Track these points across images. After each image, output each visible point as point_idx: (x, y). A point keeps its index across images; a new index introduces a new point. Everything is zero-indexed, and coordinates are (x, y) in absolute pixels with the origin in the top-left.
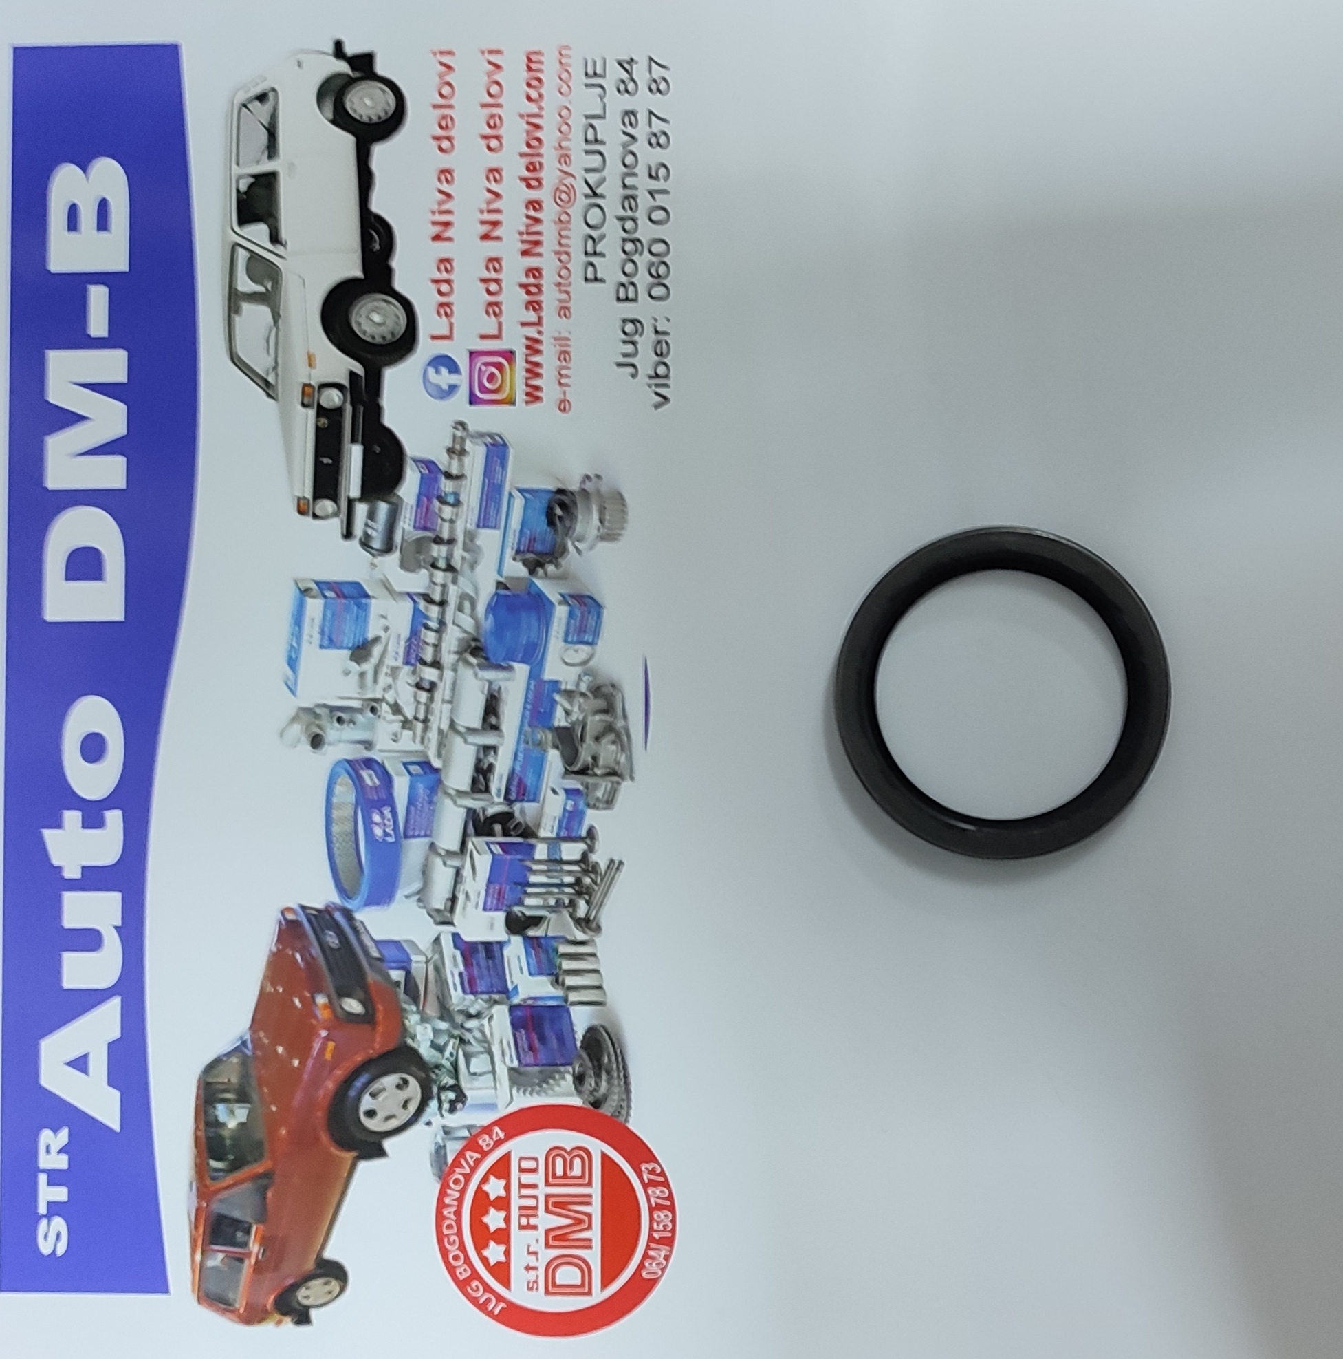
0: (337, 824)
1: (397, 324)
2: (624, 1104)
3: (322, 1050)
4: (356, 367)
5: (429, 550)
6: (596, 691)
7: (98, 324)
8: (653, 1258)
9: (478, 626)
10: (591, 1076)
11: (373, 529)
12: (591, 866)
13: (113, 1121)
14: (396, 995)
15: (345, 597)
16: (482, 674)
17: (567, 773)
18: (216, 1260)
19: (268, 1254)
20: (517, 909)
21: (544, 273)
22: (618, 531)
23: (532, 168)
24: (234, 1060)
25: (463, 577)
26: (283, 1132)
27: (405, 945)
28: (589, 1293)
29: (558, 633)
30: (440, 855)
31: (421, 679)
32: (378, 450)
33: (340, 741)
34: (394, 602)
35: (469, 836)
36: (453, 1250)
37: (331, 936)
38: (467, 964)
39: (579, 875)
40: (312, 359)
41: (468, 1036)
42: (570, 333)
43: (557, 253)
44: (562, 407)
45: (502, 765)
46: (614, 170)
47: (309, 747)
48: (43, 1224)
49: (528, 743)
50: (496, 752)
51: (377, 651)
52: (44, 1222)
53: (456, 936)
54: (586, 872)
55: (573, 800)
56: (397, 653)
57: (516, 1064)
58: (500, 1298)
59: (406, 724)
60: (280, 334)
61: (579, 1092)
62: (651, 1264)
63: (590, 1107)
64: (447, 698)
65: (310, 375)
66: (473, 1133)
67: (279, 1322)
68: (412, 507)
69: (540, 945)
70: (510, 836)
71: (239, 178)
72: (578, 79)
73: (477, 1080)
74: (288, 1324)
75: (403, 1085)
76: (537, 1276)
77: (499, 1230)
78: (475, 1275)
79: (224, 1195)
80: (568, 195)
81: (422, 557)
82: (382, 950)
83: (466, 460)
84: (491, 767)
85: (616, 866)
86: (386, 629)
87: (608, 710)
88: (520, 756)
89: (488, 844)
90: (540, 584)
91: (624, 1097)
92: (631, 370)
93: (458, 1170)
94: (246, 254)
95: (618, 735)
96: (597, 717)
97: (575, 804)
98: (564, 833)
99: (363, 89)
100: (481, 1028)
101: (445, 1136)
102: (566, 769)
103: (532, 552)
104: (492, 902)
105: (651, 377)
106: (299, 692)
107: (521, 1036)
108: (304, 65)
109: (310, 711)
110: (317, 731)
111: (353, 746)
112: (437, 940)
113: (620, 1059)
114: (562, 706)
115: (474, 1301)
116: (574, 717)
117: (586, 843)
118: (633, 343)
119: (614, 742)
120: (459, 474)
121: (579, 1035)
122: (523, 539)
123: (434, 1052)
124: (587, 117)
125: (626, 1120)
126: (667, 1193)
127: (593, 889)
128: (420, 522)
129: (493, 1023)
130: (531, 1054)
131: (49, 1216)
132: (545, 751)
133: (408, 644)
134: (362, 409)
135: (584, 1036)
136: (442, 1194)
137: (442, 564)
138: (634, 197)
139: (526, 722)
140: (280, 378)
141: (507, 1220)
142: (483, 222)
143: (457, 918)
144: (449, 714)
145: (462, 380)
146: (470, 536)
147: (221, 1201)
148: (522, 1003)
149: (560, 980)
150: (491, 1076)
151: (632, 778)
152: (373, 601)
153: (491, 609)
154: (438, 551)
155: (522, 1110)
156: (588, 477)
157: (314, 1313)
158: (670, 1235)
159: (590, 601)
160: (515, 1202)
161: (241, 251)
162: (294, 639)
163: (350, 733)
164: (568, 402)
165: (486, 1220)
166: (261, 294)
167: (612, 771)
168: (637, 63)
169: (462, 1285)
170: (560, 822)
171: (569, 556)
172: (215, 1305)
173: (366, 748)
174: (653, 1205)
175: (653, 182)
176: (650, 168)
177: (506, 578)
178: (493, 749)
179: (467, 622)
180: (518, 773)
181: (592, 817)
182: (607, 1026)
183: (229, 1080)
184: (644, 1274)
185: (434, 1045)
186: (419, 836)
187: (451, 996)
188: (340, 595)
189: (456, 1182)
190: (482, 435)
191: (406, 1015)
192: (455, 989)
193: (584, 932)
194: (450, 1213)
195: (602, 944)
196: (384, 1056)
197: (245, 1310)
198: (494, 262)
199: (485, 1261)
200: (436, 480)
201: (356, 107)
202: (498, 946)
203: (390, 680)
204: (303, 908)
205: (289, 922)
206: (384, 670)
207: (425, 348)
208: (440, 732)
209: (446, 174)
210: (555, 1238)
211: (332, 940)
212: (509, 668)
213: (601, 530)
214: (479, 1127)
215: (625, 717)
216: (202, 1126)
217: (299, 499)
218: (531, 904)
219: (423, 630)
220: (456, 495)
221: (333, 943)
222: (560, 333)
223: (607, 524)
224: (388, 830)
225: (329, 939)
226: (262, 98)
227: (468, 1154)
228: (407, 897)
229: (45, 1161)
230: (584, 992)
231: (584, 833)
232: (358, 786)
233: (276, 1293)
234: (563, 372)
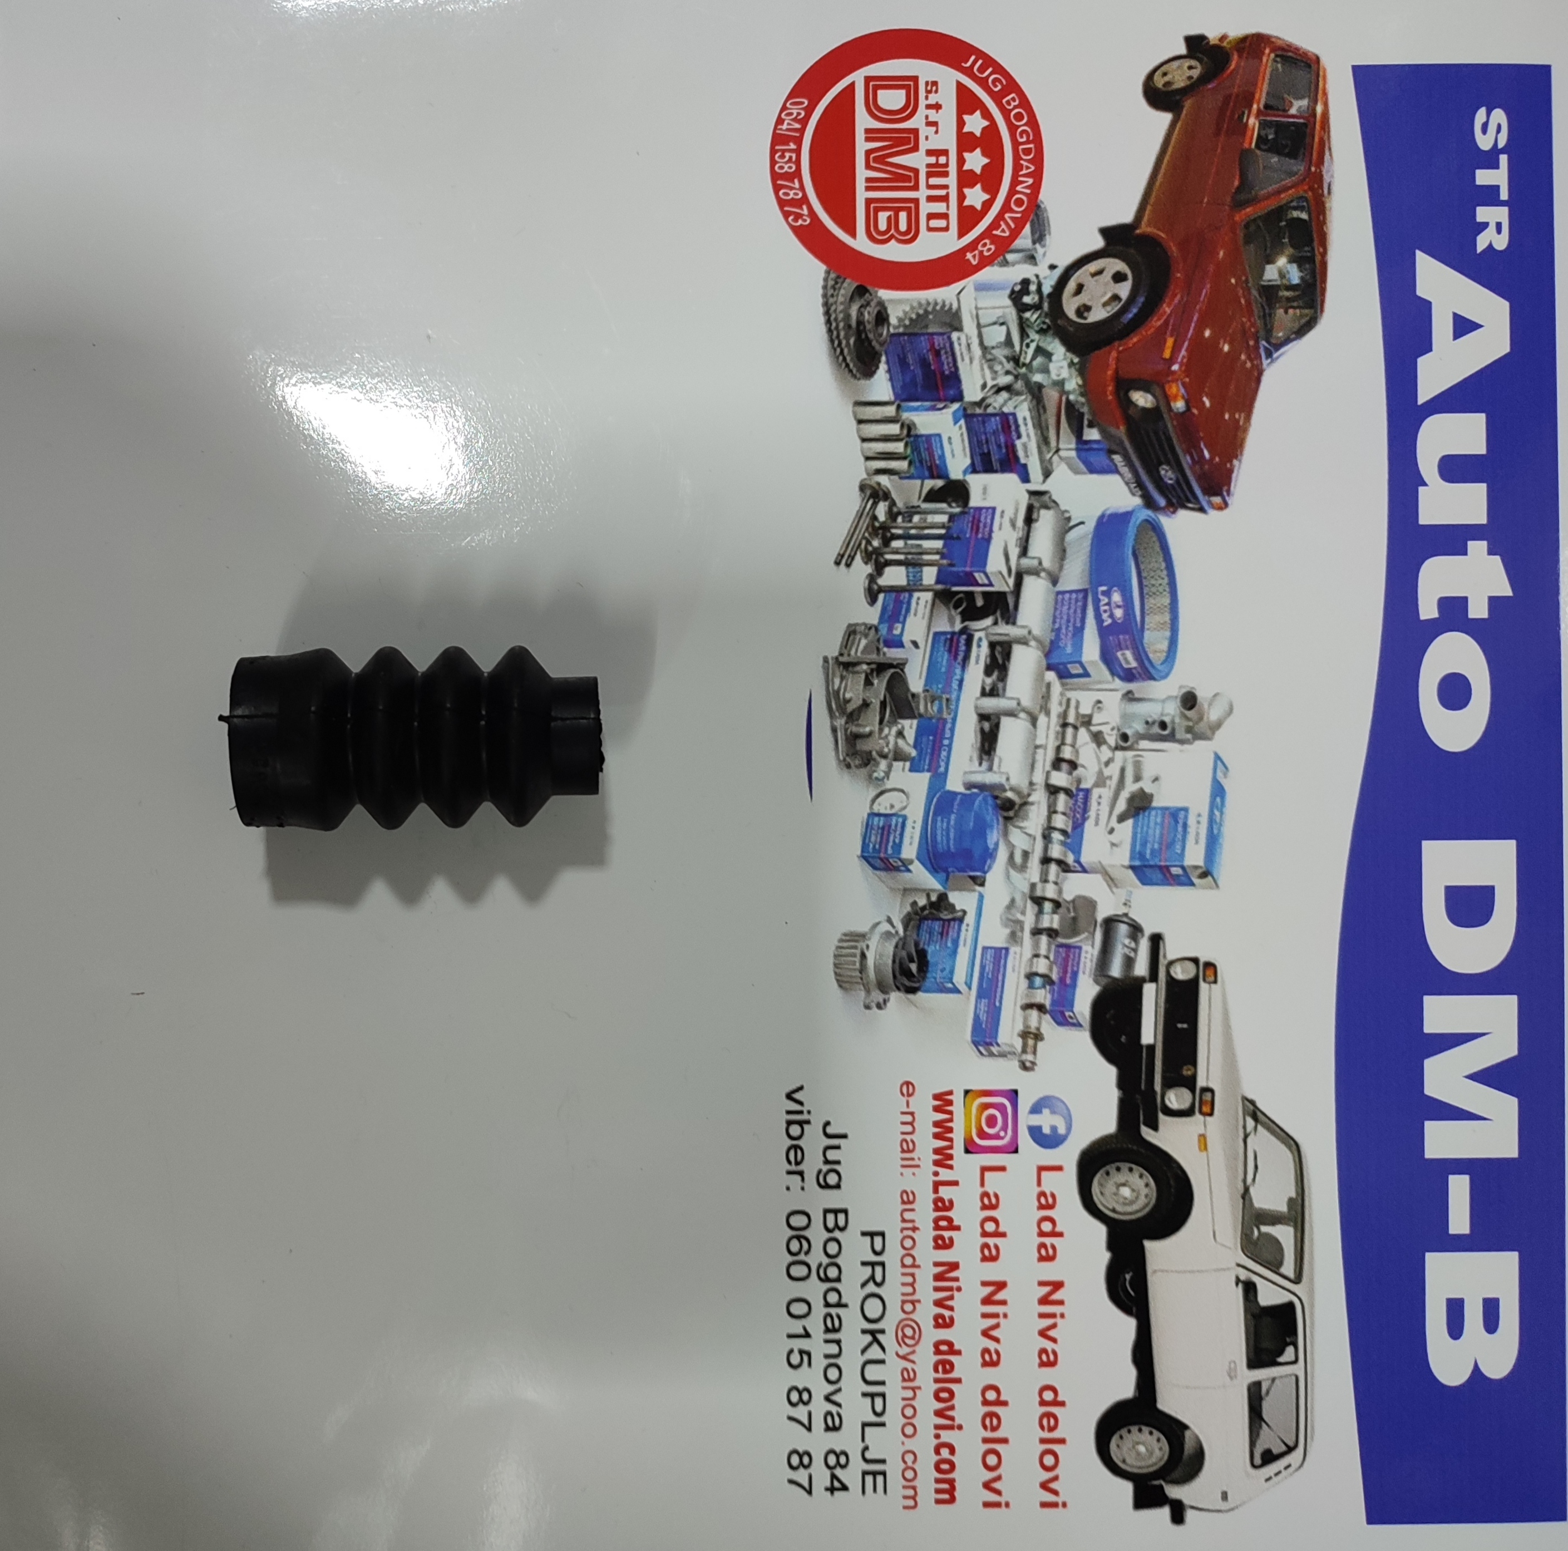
0: (1166, 606)
1: (1101, 1185)
2: (830, 292)
3: (1176, 349)
4: (1150, 1135)
5: (1062, 920)
6: (867, 760)
7: (1459, 1187)
8: (795, 120)
9: (1006, 834)
10: (869, 322)
11: (1127, 947)
12: (873, 561)
13: (1424, 262)
14: (1093, 412)
15: (1160, 868)
16: (1003, 781)
17: (901, 665)
18: (1298, 106)
19: (1237, 116)
20: (957, 510)
21: (932, 1244)
22: (845, 944)
23: (948, 1367)
24: (1281, 334)
25: (1023, 893)
26: (1221, 253)
27: (1085, 469)
28: (868, 79)
29: (913, 828)
30: (1044, 570)
31: (1070, 773)
32: (1123, 1039)
33: (1163, 701)
34: (1104, 863)
35: (1012, 592)
36: (1022, 125)
37: (1171, 479)
38: (1011, 449)
39: (887, 550)
40: (1203, 1147)
41: (1010, 366)
42: (902, 1174)
43: (919, 1267)
44: (911, 1087)
45: (975, 675)
46: (851, 1362)
47: (1200, 694)
48: (1502, 143)
49: (948, 700)
50: (983, 689)
51: (1121, 806)
52: (1501, 144)
53: (1025, 479)
54: (878, 552)
55: (895, 635)
56: (1099, 804)
57: (955, 335)
58: (969, 72)
59: (1087, 721)
60: (1241, 1176)
61: (881, 304)
62: (799, 114)
63: (869, 288)
64: (1040, 751)
65: (1205, 1126)
66: (1002, 257)
67: (1223, 38)
68: (1084, 973)
69: (930, 469)
70: (966, 593)
71: (1296, 1361)
72: (894, 1469)
73: (998, 318)
74: (1213, 35)
75: (1083, 310)
76: (927, 98)
77: (972, 150)
78: (997, 97)
79: (1288, 182)
80: (904, 1335)
81: (1072, 914)
82: (1111, 464)
83: (1020, 1027)
84: (988, 671)
85: (844, 561)
86: (1112, 831)
87: (853, 738)
88: (955, 685)
89: (991, 585)
90: (933, 883)
91: (831, 300)
92: (830, 1130)
93: (1019, 215)
94: (1283, 1270)
95: (842, 710)
96: (867, 729)
97: (892, 631)
98: (904, 597)
99: (1148, 1467)
100: (994, 375)
101: (1033, 252)
102: (902, 670)
103: (944, 920)
104: (986, 518)
105: (808, 1122)
106: (1212, 756)
107: (950, 368)
108: (1220, 1495)
109: (1199, 736)
110: (1189, 713)
111: (1151, 697)
112: (1047, 474)
113: (836, 343)
114: (908, 744)
115: (999, 69)
116: (894, 730)
117: (876, 583)
118: (827, 1162)
119: (848, 701)
120: (1029, 1011)
121: (883, 367)
122: (955, 935)
123: (1049, 348)
124: (883, 1425)
125: (828, 273)
126: (781, 193)
127: (870, 534)
128: (1074, 956)
129: (981, 382)
130: (937, 348)
131: (1495, 151)
132: (926, 691)
133: (1086, 816)
134: (1143, 1087)
135: (877, 368)
136: (1036, 188)
137: (1048, 906)
138: (827, 1330)
139: (949, 726)
140: (1241, 1123)
141: (961, 161)
142: (1004, 1303)
143: (1024, 500)
144: (1038, 733)
145: (1026, 1119)
146: (1014, 937)
147: (1291, 174)
148: (948, 403)
149: (905, 432)
150: (982, 322)
151: (826, 660)
152: (1127, 863)
153: (989, 855)
154: (1051, 920)
155: (947, 283)
156: (879, 1006)
157: (1183, 50)
158: (777, 148)
159: (877, 865)
160: (952, 180)
161: (1292, 1275)
162: (1218, 820)
163: (1151, 710)
164: (902, 1094)
165: (986, 161)
166: (1265, 1224)
167: (850, 669)
168: (827, 1489)
169: (1012, 86)
170: (908, 610)
171: (902, 916)
172: (1300, 55)
173: (1133, 694)
174: (796, 181)
175: (806, 1348)
176: (810, 1364)
177: (974, 890)
178: (984, 694)
179: (1018, 839)
180: (957, 666)
181: (871, 615)
182: (852, 380)
183: (1286, 312)
184: (806, 103)
185: (1048, 355)
186: (1071, 592)
187: (1030, 410)
188: (1165, 870)
189: (1019, 203)
190: (1003, 1055)
191: (1082, 390)
192: (1025, 419)
193: (879, 484)
194: (1028, 168)
195: (859, 471)
196: (1108, 342)
197: (1263, 53)
198: (990, 1256)
199: (987, 115)
200: (1054, 1003)
201: (1156, 1446)
202: (978, 469)
203: (1107, 772)
204: (1202, 510)
205: (1218, 493)
206: (1113, 783)
207: (1069, 1155)
208: (1048, 713)
209: (1048, 1361)
210: (909, 141)
211: (1167, 474)
212: (969, 786)
213: (865, 947)
214: (993, 266)
215: (834, 730)
216: (1318, 258)
217: (1215, 982)
218: (939, 516)
219: (1069, 830)
220: (1031, 986)
221: (1167, 471)
222: (914, 1174)
223: (858, 952)
224: (1106, 600)
225: (1170, 474)
226: (1269, 1458)
227: (1007, 234)
228: (1082, 523)
229: (1500, 214)
230: (878, 417)
231: (881, 597)
232: (1140, 648)
233: (1229, 71)
234: (909, 1128)
